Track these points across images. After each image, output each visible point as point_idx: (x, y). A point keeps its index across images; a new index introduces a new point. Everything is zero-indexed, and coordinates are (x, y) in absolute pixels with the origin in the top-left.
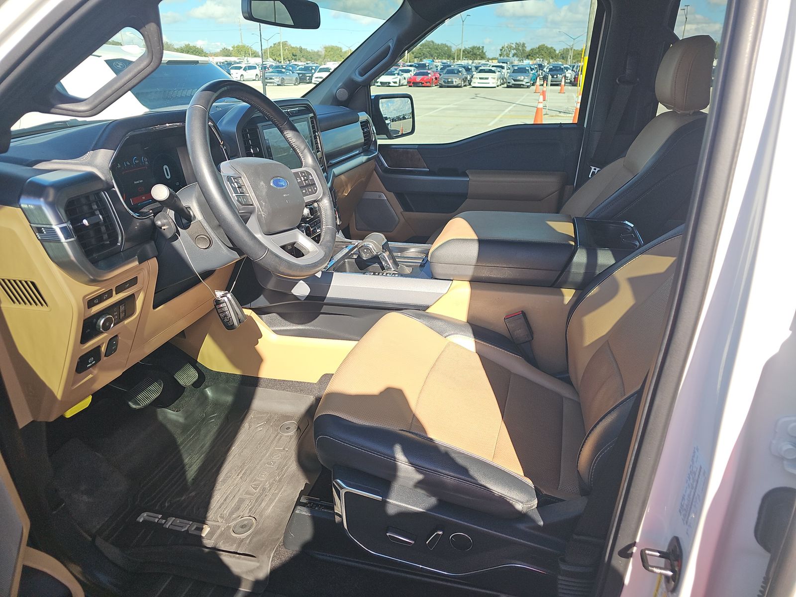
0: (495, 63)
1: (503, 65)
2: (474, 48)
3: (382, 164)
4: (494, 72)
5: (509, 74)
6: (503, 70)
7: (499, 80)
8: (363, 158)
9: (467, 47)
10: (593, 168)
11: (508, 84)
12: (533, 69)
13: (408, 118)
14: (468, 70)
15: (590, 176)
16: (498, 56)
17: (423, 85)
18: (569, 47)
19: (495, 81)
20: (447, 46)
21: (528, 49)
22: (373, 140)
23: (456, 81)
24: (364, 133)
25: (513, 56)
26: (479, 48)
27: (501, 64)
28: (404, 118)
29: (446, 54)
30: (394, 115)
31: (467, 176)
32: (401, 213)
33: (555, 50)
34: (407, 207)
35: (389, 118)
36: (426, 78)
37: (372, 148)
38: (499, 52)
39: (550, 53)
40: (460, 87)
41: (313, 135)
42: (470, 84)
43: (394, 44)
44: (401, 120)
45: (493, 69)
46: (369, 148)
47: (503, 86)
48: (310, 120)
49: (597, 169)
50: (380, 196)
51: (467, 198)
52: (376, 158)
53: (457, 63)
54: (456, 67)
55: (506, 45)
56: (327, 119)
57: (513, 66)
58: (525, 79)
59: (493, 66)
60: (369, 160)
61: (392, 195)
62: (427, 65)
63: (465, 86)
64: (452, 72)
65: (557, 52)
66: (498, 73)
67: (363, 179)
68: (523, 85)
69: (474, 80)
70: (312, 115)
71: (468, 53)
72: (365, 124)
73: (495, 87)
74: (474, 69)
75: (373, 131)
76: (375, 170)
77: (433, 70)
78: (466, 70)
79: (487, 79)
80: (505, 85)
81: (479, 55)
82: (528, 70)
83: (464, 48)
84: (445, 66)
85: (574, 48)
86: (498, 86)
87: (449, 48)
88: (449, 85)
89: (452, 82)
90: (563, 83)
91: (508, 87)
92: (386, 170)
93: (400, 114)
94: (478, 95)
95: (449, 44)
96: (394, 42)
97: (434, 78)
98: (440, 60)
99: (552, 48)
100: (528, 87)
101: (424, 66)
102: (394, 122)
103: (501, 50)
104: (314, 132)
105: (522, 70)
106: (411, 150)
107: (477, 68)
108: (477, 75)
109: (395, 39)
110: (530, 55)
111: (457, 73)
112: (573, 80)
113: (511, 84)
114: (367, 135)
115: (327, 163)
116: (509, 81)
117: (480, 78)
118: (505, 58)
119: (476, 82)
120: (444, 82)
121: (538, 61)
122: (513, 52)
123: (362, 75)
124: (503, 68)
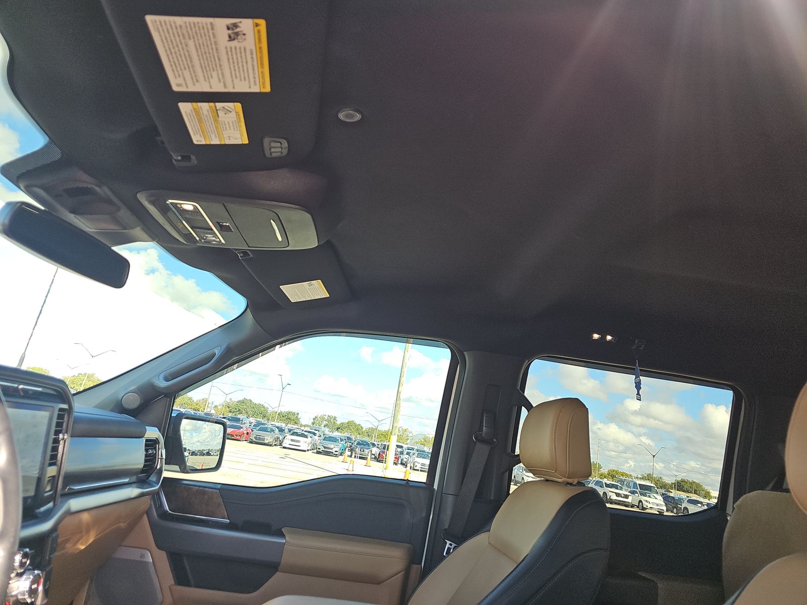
0: (308, 429)
1: (315, 432)
2: (289, 413)
3: (161, 505)
4: (306, 437)
5: (319, 441)
6: (315, 437)
7: (310, 445)
8: (134, 492)
9: (283, 411)
10: (448, 542)
11: (318, 450)
12: (343, 440)
13: (213, 455)
14: (281, 430)
15: (445, 554)
16: (310, 424)
17: (233, 438)
18: (374, 427)
19: (306, 445)
20: (264, 407)
21: (338, 422)
22: (158, 467)
23: (268, 439)
24: (146, 456)
25: (325, 426)
26: (294, 414)
27: (313, 431)
28: (208, 454)
29: (262, 414)
30: (195, 448)
31: (282, 535)
32: (170, 587)
33: (362, 428)
34: (181, 579)
35: (189, 450)
36: (237, 431)
37: (153, 478)
38: (312, 421)
39: (358, 429)
40: (271, 445)
41: (52, 437)
42: (281, 445)
43: (220, 353)
44: (204, 455)
45: (306, 433)
46: (148, 478)
47: (312, 451)
48: (56, 413)
49: (454, 545)
50: (143, 556)
51: (277, 571)
52: (155, 495)
53: (272, 423)
54: (270, 426)
55: (319, 416)
56: (91, 421)
57: (324, 434)
58: (335, 448)
59: (305, 431)
60: (142, 495)
61: (162, 556)
62: (241, 419)
63: (275, 445)
64: (265, 430)
65: (364, 429)
66: (309, 439)
67: (122, 525)
68: (332, 453)
69: (285, 441)
70: (65, 406)
71: (283, 416)
72: (151, 444)
73: (305, 451)
74: (286, 431)
75: (162, 456)
76: (148, 512)
77: (246, 425)
78: (279, 431)
79: (298, 441)
80: (315, 451)
81: (294, 420)
82: (338, 440)
83: (279, 411)
84: (258, 424)
85: (378, 429)
86: (308, 450)
87: (266, 409)
88: (259, 442)
89: (264, 439)
90: (369, 457)
91: (318, 453)
92: (163, 515)
93: (205, 448)
94: (287, 456)
95: (266, 405)
96: (222, 351)
97: (245, 432)
98: (254, 419)
99: (359, 425)
100: (336, 456)
101: (238, 420)
102: (194, 457)
103: (314, 419)
104: (57, 433)
105: (333, 440)
106: (211, 490)
107: (290, 430)
108: (289, 437)
109: (224, 347)
110: (339, 428)
111: (270, 432)
112: (377, 457)
113: (320, 450)
114: (150, 459)
115: (64, 487)
116: (319, 447)
117: (292, 440)
118: (317, 426)
119: (286, 443)
120: (255, 438)
121: (347, 434)
122: (325, 423)
123: (167, 379)
124: (315, 434)
